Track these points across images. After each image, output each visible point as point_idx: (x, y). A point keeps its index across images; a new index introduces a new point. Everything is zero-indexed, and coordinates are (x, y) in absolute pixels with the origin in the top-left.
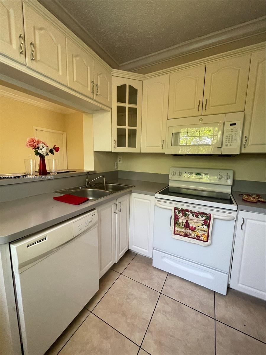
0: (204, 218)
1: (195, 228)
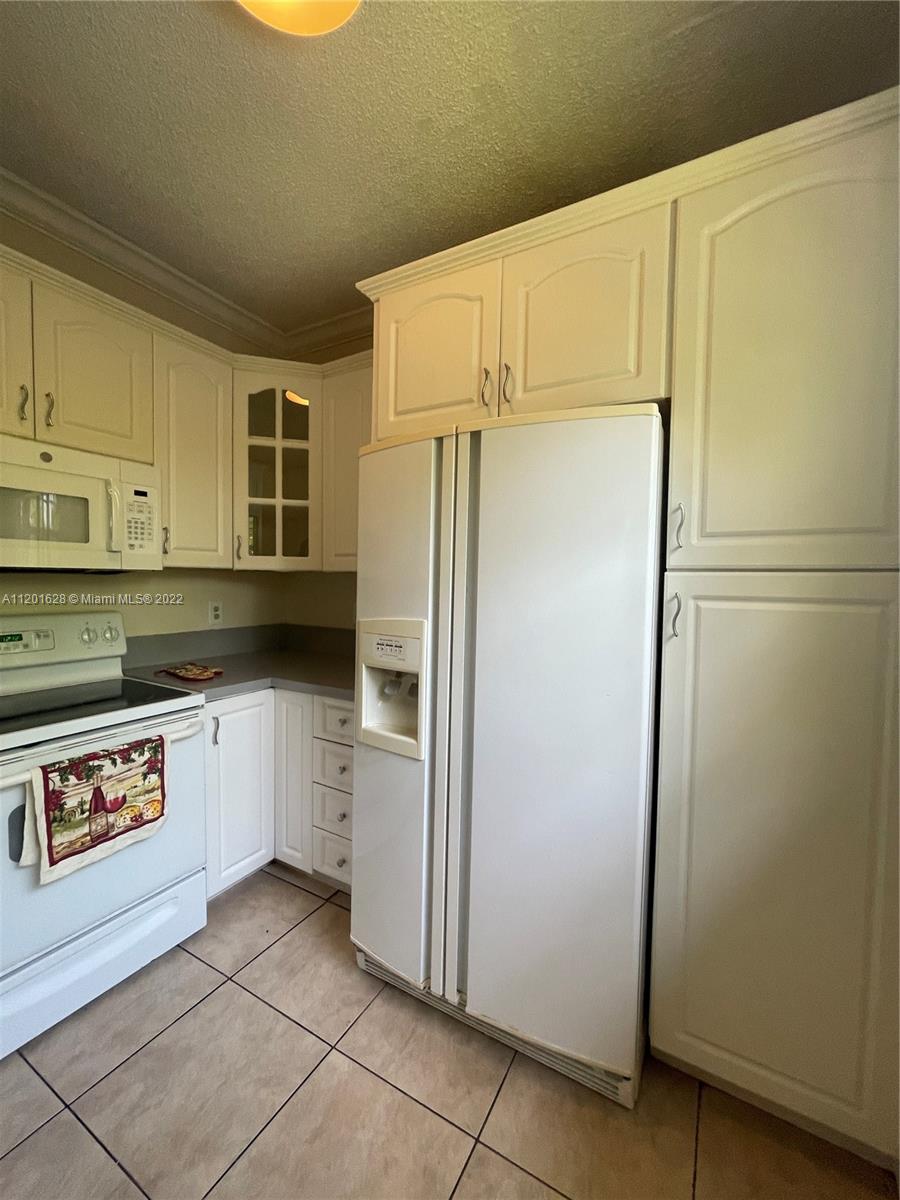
0: (147, 755)
1: (124, 797)
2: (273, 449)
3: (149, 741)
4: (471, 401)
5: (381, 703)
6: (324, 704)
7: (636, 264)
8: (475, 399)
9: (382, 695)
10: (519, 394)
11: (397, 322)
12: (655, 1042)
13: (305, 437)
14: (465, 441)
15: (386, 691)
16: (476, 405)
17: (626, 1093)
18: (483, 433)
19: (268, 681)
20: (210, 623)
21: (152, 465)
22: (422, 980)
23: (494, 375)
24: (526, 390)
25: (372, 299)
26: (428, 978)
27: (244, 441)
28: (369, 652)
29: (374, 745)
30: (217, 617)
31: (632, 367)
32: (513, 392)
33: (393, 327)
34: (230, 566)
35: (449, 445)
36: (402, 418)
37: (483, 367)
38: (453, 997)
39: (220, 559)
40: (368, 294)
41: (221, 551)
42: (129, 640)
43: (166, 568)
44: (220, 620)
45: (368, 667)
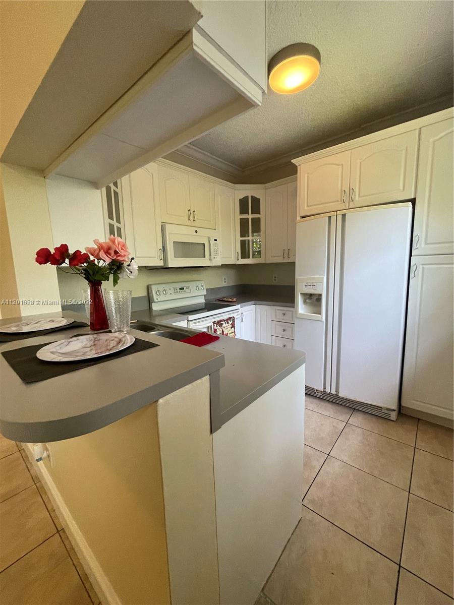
0: (231, 322)
1: (228, 333)
2: (248, 219)
3: (231, 318)
4: (338, 201)
5: (304, 306)
6: (276, 309)
7: (404, 152)
8: (339, 200)
9: (305, 302)
10: (357, 198)
11: (308, 174)
12: (403, 404)
13: (259, 213)
14: (340, 218)
15: (307, 301)
16: (339, 203)
17: (394, 416)
18: (346, 215)
19: (253, 302)
20: (224, 284)
21: (215, 230)
22: (322, 388)
23: (347, 192)
24: (359, 196)
25: (297, 165)
26: (325, 388)
27: (239, 216)
28: (301, 288)
29: (302, 318)
30: (225, 282)
31: (401, 188)
32: (355, 197)
33: (306, 175)
34: (234, 263)
35: (333, 219)
36: (310, 208)
37: (343, 189)
38: (334, 392)
39: (232, 261)
40: (296, 164)
41: (233, 258)
42: (207, 290)
43: (222, 265)
44: (226, 283)
45: (301, 294)
